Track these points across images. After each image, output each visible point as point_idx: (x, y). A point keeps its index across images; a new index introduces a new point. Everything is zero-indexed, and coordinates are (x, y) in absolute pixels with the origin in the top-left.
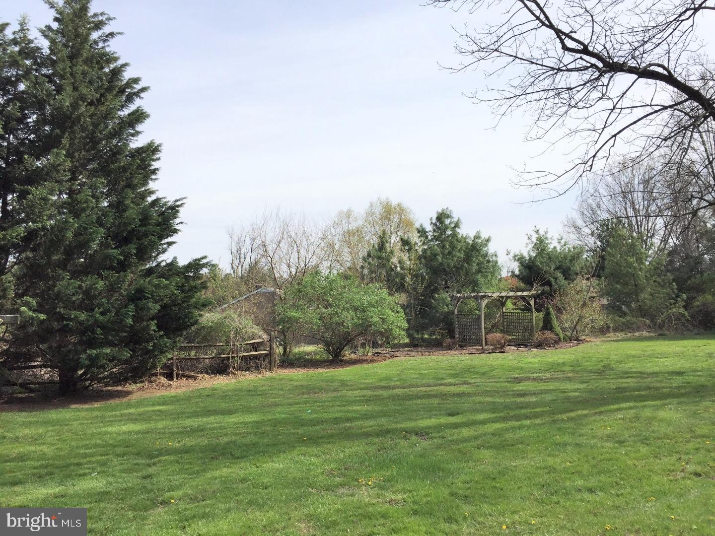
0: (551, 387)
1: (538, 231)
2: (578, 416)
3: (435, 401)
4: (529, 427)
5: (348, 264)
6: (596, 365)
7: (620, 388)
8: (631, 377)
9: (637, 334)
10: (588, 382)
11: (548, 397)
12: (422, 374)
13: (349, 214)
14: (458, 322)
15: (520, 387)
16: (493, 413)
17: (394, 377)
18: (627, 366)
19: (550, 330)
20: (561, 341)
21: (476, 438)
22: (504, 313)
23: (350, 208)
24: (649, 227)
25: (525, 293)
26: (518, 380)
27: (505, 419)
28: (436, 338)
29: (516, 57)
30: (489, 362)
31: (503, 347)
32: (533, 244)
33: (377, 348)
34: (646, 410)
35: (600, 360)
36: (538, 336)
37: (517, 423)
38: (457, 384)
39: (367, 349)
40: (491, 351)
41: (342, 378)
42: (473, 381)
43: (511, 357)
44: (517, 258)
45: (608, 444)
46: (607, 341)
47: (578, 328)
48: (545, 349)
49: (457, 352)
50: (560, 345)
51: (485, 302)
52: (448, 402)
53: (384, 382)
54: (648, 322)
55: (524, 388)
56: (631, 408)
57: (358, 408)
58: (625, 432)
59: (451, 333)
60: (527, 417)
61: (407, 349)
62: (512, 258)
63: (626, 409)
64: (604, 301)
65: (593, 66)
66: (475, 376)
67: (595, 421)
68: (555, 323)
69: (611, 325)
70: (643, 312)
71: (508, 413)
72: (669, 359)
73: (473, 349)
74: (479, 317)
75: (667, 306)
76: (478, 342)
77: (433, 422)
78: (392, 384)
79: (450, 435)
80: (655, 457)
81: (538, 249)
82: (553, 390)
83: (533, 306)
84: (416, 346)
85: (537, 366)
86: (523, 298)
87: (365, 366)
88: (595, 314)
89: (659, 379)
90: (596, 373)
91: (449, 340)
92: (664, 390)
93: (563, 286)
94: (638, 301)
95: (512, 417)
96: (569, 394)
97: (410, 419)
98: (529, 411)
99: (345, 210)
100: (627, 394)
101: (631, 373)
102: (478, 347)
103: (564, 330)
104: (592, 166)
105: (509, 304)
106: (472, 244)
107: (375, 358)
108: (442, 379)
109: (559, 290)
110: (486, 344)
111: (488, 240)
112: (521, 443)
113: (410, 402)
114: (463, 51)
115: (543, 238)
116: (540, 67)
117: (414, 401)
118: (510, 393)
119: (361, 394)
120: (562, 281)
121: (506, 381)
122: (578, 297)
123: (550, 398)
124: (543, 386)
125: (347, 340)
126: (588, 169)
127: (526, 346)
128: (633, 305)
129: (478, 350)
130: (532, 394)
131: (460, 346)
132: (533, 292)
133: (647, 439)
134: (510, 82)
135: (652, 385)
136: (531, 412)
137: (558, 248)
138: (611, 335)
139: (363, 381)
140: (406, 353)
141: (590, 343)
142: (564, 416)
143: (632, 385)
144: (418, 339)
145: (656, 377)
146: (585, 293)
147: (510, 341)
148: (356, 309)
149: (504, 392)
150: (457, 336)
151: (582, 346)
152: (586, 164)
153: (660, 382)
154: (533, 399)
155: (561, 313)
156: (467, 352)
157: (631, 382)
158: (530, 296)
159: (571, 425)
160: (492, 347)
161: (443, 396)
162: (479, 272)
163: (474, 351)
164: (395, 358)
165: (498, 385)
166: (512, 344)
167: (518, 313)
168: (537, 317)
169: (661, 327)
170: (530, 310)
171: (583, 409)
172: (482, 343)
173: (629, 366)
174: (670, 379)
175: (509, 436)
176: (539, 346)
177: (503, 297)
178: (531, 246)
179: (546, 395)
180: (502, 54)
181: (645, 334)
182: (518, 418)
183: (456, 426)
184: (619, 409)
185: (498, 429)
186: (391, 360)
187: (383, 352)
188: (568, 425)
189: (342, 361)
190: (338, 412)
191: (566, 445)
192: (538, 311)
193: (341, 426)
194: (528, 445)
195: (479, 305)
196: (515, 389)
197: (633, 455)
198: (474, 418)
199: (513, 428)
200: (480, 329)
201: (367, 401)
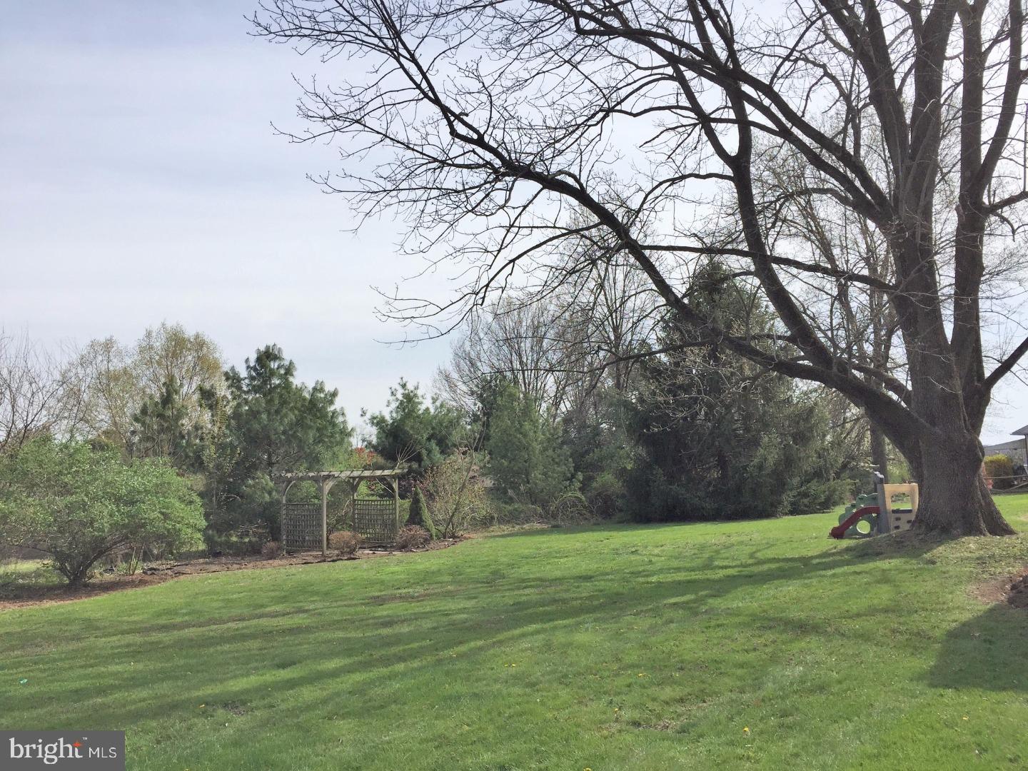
0: (428, 609)
1: (405, 385)
2: (471, 650)
3: (254, 645)
4: (404, 674)
5: (105, 426)
6: (482, 572)
7: (519, 603)
8: (531, 587)
9: (526, 526)
10: (475, 598)
11: (427, 624)
12: (229, 601)
13: (108, 346)
14: (287, 516)
15: (384, 611)
16: (350, 656)
17: (181, 609)
18: (521, 570)
19: (419, 524)
20: (432, 539)
21: (325, 702)
22: (354, 500)
23: (112, 337)
24: (539, 387)
25: (387, 472)
26: (379, 601)
27: (366, 665)
28: (250, 541)
29: (386, 136)
30: (334, 575)
31: (352, 551)
32: (397, 404)
33: (150, 561)
34: (557, 633)
35: (486, 563)
36: (402, 533)
37: (385, 670)
38: (288, 614)
39: (134, 561)
40: (335, 558)
41: (86, 615)
42: (312, 607)
43: (365, 566)
44: (375, 421)
45: (517, 690)
46: (491, 537)
47: (455, 519)
48: (411, 551)
49: (284, 562)
50: (432, 545)
51: (328, 486)
52: (275, 644)
53: (164, 617)
54: (539, 510)
55: (390, 612)
56: (538, 632)
57: (119, 668)
58: (537, 668)
59: (275, 534)
60: (401, 659)
61: (201, 561)
62: (368, 421)
63: (532, 634)
64: (489, 483)
65: (487, 164)
66: (315, 599)
67: (495, 656)
68: (426, 514)
69: (496, 516)
70: (533, 497)
71: (371, 655)
72: (570, 559)
73: (308, 556)
74: (319, 508)
75: (561, 490)
76: (317, 544)
77: (253, 680)
78: (178, 620)
79: (282, 701)
80: (580, 702)
81: (404, 410)
82: (431, 612)
83: (397, 490)
84: (217, 555)
85: (402, 577)
86: (382, 479)
87: (130, 592)
88: (476, 500)
89: (564, 587)
90: (484, 582)
91: (272, 545)
92: (574, 603)
93: (437, 462)
94: (528, 483)
95: (377, 660)
96: (454, 617)
97: (212, 681)
98: (401, 648)
99: (102, 340)
100: (530, 611)
101: (529, 580)
102: (315, 553)
103: (436, 523)
104: (484, 298)
105: (363, 488)
106: (311, 400)
107: (147, 578)
108: (262, 606)
109: (432, 468)
110: (328, 547)
111: (334, 394)
112: (395, 702)
113: (212, 650)
114: (310, 114)
115: (412, 394)
116: (418, 155)
117: (219, 648)
118: (371, 621)
119: (122, 643)
120: (437, 455)
121: (362, 604)
122: (456, 477)
123: (429, 626)
124: (415, 608)
125: (99, 550)
126: (480, 302)
127: (385, 548)
128: (522, 488)
129: (316, 557)
130: (403, 622)
131: (289, 553)
132: (397, 471)
133: (566, 676)
134: (378, 171)
135: (557, 597)
136: (404, 650)
137: (432, 411)
138: (496, 529)
139: (125, 618)
140: (201, 567)
141: (470, 540)
142: (452, 652)
143: (534, 598)
144: (221, 544)
145: (560, 584)
146: (465, 473)
147: (363, 542)
148: (118, 500)
149: (362, 620)
150: (284, 537)
151: (460, 546)
152: (477, 294)
153: (567, 591)
154: (405, 629)
155: (434, 500)
156: (299, 561)
157: (530, 594)
158: (393, 477)
159: (462, 665)
160: (336, 552)
161: (267, 634)
162: (319, 442)
163: (310, 559)
164: (182, 577)
165: (352, 610)
166: (364, 546)
167: (374, 501)
168: (402, 506)
169: (554, 516)
170: (392, 496)
171: (476, 639)
172: (322, 547)
173: (523, 571)
174: (578, 587)
175: (376, 692)
176: (403, 547)
177: (354, 478)
178: (394, 405)
179: (424, 621)
180: (366, 129)
181: (537, 526)
182: (386, 661)
183: (291, 684)
184: (523, 635)
185: (358, 682)
186: (176, 579)
187: (161, 567)
188: (459, 665)
189: (86, 585)
190: (80, 678)
191: (459, 698)
192: (402, 497)
193: (86, 703)
194: (405, 703)
195: (320, 489)
196: (377, 615)
197: (550, 703)
198: (319, 668)
199: (382, 680)
200: (320, 526)
201: (134, 653)
